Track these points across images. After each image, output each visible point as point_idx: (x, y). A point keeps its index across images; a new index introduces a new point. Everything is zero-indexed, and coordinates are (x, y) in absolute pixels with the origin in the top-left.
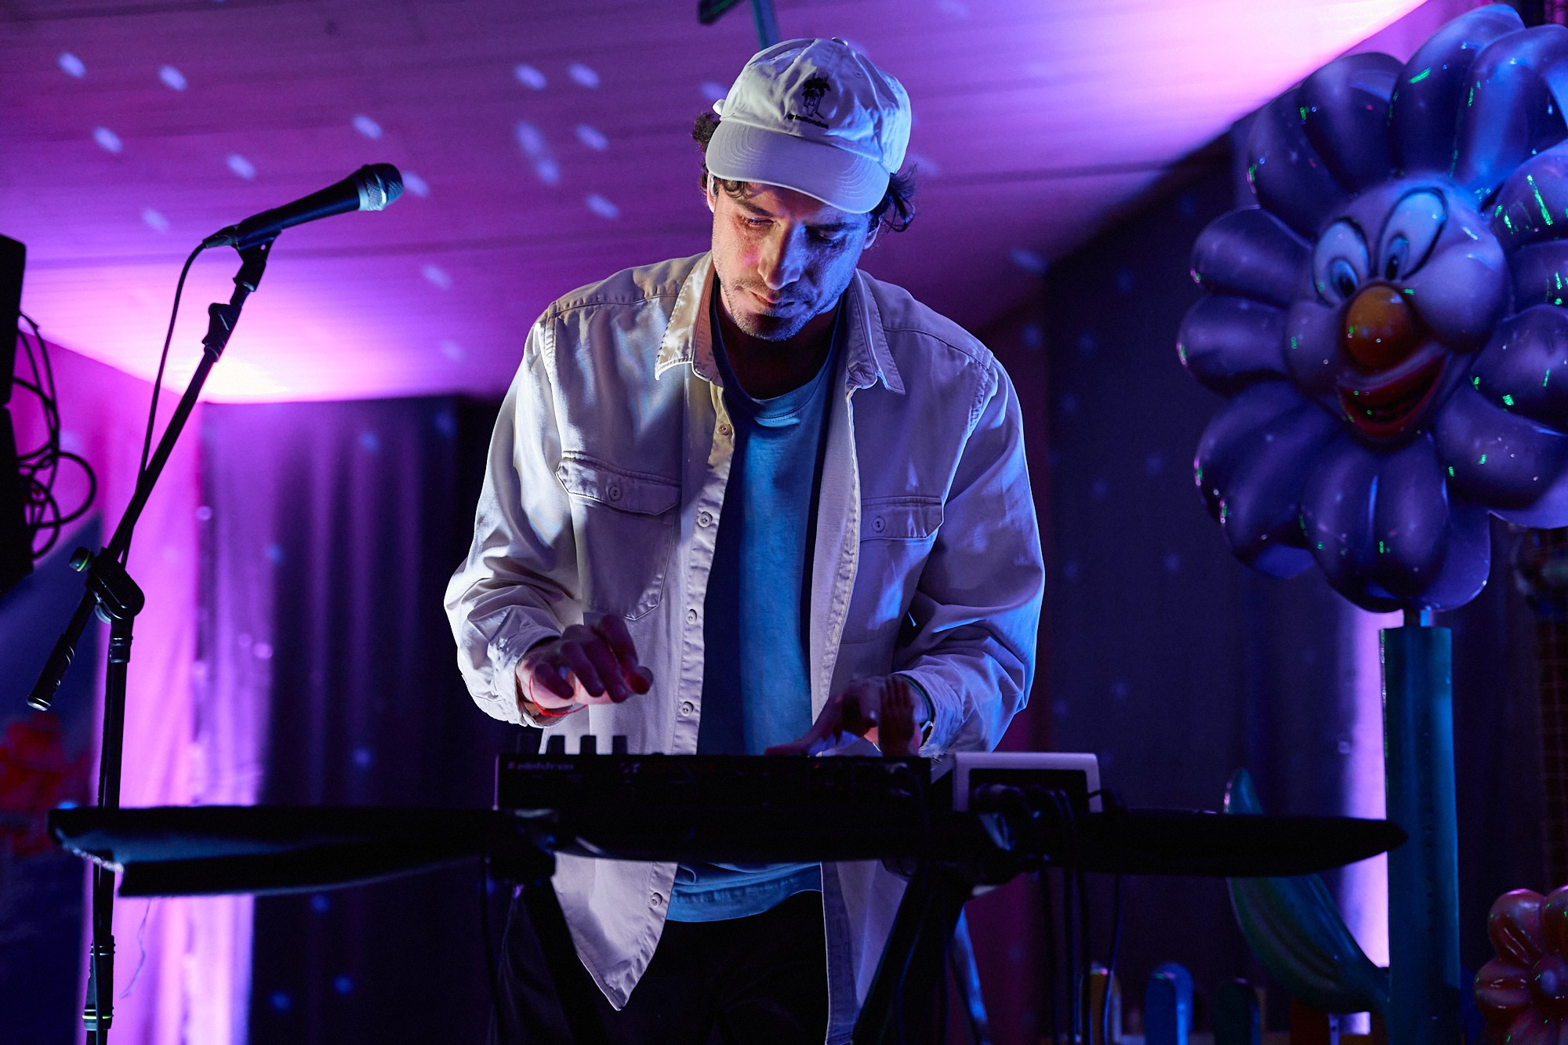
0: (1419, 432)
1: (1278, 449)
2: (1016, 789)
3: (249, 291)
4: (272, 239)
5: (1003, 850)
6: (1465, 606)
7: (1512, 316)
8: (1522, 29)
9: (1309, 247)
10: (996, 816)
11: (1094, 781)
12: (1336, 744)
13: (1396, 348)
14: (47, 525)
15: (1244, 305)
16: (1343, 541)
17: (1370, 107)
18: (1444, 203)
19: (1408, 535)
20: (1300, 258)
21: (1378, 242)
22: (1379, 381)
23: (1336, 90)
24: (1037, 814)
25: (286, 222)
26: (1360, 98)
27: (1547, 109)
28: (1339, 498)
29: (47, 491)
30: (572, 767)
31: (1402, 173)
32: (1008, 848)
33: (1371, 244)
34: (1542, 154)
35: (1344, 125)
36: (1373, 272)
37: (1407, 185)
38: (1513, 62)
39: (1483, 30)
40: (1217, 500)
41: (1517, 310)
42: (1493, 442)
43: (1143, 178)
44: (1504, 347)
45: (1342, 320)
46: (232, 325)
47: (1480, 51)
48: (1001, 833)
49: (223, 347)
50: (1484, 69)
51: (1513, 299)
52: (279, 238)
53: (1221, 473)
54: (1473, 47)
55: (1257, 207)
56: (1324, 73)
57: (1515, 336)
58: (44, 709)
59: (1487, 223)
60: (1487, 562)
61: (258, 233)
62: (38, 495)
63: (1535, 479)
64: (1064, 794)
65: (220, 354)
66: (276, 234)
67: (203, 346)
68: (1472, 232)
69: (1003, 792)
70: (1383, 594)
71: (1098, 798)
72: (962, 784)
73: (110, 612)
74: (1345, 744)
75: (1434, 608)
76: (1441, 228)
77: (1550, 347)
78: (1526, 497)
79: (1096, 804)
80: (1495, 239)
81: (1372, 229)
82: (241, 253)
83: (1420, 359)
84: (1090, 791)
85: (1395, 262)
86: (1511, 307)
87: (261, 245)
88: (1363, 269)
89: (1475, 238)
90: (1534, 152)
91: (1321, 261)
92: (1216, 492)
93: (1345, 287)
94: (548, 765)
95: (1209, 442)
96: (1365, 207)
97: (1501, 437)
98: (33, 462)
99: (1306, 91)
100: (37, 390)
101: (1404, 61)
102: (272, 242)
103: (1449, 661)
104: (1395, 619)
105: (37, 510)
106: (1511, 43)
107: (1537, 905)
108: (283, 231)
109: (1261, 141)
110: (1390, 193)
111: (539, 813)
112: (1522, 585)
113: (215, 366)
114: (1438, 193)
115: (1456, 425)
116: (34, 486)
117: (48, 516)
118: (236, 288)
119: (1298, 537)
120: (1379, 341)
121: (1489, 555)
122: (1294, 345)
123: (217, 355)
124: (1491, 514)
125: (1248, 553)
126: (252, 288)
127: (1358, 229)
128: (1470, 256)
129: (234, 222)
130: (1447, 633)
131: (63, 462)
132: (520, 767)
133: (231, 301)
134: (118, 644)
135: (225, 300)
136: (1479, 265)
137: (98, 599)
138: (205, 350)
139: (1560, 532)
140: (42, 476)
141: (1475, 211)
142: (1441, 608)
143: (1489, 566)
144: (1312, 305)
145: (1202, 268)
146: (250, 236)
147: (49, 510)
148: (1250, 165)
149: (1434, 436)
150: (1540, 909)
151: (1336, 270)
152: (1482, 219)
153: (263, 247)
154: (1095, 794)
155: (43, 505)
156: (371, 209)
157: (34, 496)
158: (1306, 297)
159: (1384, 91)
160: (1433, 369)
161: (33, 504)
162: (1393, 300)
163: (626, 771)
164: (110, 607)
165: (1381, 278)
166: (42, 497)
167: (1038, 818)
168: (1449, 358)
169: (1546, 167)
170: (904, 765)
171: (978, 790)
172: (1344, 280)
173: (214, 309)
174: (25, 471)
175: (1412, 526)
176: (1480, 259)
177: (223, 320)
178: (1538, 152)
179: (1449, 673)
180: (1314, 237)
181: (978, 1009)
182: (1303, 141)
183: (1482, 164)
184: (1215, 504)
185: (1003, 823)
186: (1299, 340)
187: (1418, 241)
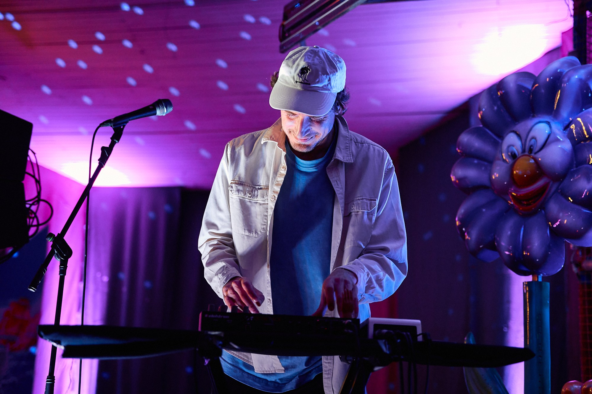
0: (539, 210)
1: (487, 214)
2: (391, 331)
3: (116, 143)
4: (125, 124)
5: (386, 353)
6: (554, 275)
7: (575, 169)
8: (580, 65)
9: (500, 141)
10: (384, 341)
11: (419, 331)
12: (502, 328)
13: (532, 178)
14: (34, 226)
15: (476, 161)
16: (510, 249)
17: (523, 91)
18: (550, 127)
19: (535, 247)
20: (497, 145)
21: (526, 140)
22: (525, 191)
23: (512, 85)
24: (399, 341)
25: (131, 118)
26: (520, 88)
27: (589, 94)
28: (509, 233)
29: (35, 213)
30: (228, 317)
31: (536, 115)
32: (388, 352)
33: (523, 141)
34: (586, 110)
35: (514, 97)
36: (524, 151)
37: (536, 120)
38: (576, 77)
39: (566, 65)
40: (464, 232)
41: (577, 167)
42: (567, 214)
43: (437, 116)
44: (572, 180)
45: (512, 168)
46: (109, 154)
47: (564, 74)
48: (386, 347)
49: (106, 162)
50: (566, 79)
51: (575, 162)
52: (128, 124)
53: (467, 221)
54: (562, 71)
55: (481, 126)
56: (507, 79)
57: (576, 176)
58: (34, 291)
59: (566, 135)
60: (564, 258)
61: (120, 122)
62: (32, 214)
63: (582, 228)
64: (409, 333)
65: (104, 165)
66: (127, 122)
67: (98, 162)
68: (560, 138)
69: (387, 332)
70: (524, 269)
71: (421, 336)
72: (371, 329)
73: (60, 257)
74: (506, 328)
75: (543, 275)
76: (549, 136)
77: (589, 180)
78: (578, 235)
79: (420, 338)
80: (569, 140)
81: (523, 136)
82: (114, 129)
83: (540, 183)
84: (418, 333)
85: (532, 147)
86: (574, 166)
87: (121, 126)
88: (520, 150)
89: (561, 140)
90: (584, 110)
91: (504, 147)
92: (464, 229)
93: (514, 156)
94: (220, 316)
95: (461, 211)
96: (522, 127)
97: (569, 212)
98: (30, 203)
99: (500, 85)
100: (34, 177)
101: (537, 75)
102: (125, 125)
103: (549, 294)
104: (530, 278)
105: (31, 220)
106: (576, 70)
107: (580, 387)
108: (129, 122)
109: (484, 102)
110: (530, 123)
111: (217, 333)
112: (575, 269)
113: (102, 169)
114: (548, 123)
115: (553, 207)
116: (30, 212)
117: (35, 223)
118: (111, 141)
119: (493, 246)
120: (525, 176)
121: (564, 256)
122: (494, 177)
123: (103, 165)
124: (565, 241)
125: (475, 253)
126: (117, 142)
127: (519, 136)
128: (559, 146)
129: (112, 117)
130: (548, 284)
131: (42, 203)
132: (209, 316)
133: (109, 146)
134: (62, 269)
135: (107, 145)
136: (563, 150)
137: (56, 252)
138: (99, 163)
139: (589, 249)
140: (34, 208)
141: (562, 130)
142: (546, 275)
143: (564, 260)
144: (501, 162)
145: (461, 148)
146: (117, 123)
147: (35, 220)
148: (479, 111)
149: (544, 211)
150: (581, 388)
151: (510, 149)
152: (564, 133)
153: (122, 127)
154: (420, 335)
155: (33, 218)
156: (160, 115)
157: (30, 215)
158: (499, 159)
159: (529, 85)
160: (543, 190)
161: (30, 218)
162: (531, 161)
163: (248, 319)
164: (60, 255)
165: (527, 153)
166: (33, 216)
167: (399, 342)
168: (551, 183)
169: (588, 115)
171: (377, 332)
172: (513, 153)
173: (103, 149)
174: (28, 206)
175: (536, 244)
176: (563, 148)
177: (106, 152)
178: (585, 110)
179: (549, 299)
180: (501, 137)
182: (499, 103)
183: (565, 113)
184: (463, 234)
185: (386, 342)
186: (495, 176)
187: (541, 140)
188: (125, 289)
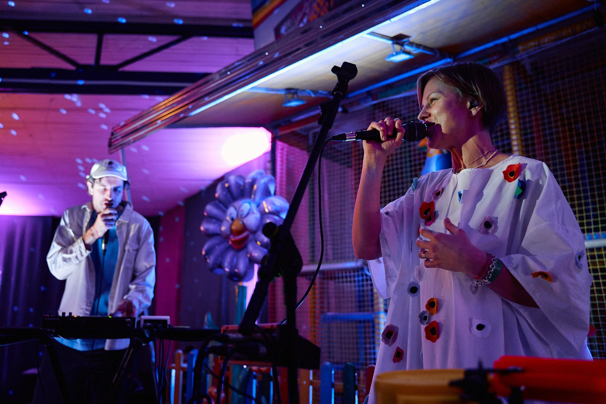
0: (244, 248)
1: (218, 250)
8: (265, 175)
9: (226, 210)
13: (241, 232)
15: (214, 220)
16: (229, 268)
17: (238, 186)
18: (250, 205)
19: (241, 268)
20: (225, 212)
21: (239, 211)
22: (237, 238)
24: (155, 330)
27: (268, 190)
28: (229, 259)
32: (148, 337)
33: (237, 212)
34: (267, 198)
35: (234, 188)
37: (244, 201)
38: (263, 181)
39: (259, 174)
45: (231, 225)
47: (257, 178)
48: (148, 334)
50: (257, 181)
53: (208, 252)
55: (218, 202)
69: (150, 325)
70: (235, 279)
71: (169, 326)
72: (142, 323)
76: (250, 210)
81: (238, 209)
83: (245, 234)
85: (241, 215)
88: (236, 216)
89: (256, 212)
90: (265, 198)
91: (228, 214)
92: (207, 256)
93: (233, 219)
94: (54, 319)
95: (206, 247)
96: (237, 204)
106: (262, 178)
110: (241, 202)
114: (249, 203)
115: (250, 247)
119: (221, 266)
120: (237, 230)
125: (212, 270)
127: (236, 209)
128: (254, 216)
136: (256, 218)
141: (256, 207)
144: (226, 222)
145: (206, 213)
149: (246, 249)
151: (231, 215)
152: (257, 209)
158: (225, 220)
159: (241, 183)
160: (246, 238)
162: (240, 222)
165: (239, 218)
168: (250, 235)
170: (130, 320)
171: (145, 324)
175: (242, 266)
176: (256, 216)
180: (227, 207)
181: (154, 360)
182: (227, 190)
183: (257, 199)
184: (206, 259)
185: (148, 331)
186: (223, 228)
187: (246, 212)
188: (13, 279)
